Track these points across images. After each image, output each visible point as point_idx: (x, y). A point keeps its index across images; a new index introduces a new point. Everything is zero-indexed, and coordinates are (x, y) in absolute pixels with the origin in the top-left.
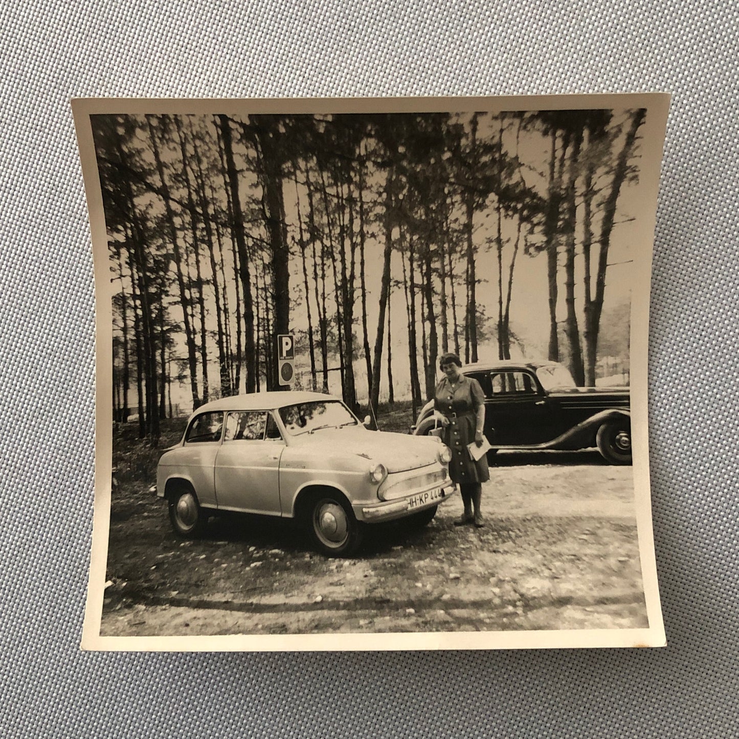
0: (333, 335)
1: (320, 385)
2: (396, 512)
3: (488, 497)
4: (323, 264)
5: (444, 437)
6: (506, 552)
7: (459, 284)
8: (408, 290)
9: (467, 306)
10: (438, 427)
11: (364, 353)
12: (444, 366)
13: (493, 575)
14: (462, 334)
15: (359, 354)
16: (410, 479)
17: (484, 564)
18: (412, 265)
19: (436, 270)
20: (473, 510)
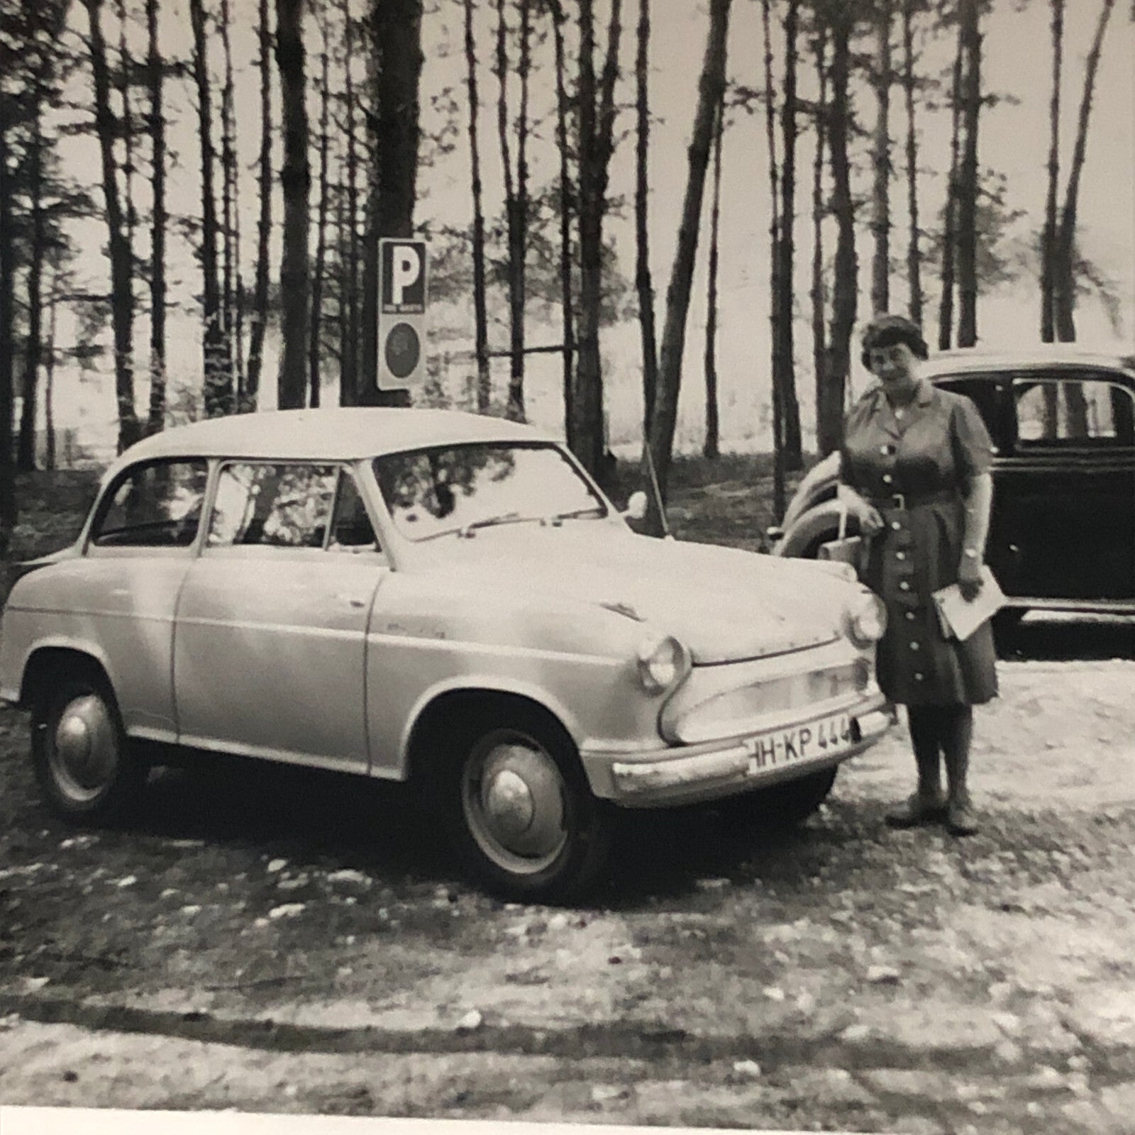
0: (544, 244)
1: (500, 395)
2: (711, 778)
3: (992, 749)
4: (526, 30)
5: (864, 563)
6: (1040, 911)
7: (931, 106)
8: (777, 118)
9: (952, 174)
10: (849, 533)
11: (637, 306)
12: (874, 353)
13: (998, 975)
14: (932, 260)
15: (621, 306)
16: (757, 685)
17: (972, 944)
18: (791, 43)
19: (863, 61)
20: (944, 783)
